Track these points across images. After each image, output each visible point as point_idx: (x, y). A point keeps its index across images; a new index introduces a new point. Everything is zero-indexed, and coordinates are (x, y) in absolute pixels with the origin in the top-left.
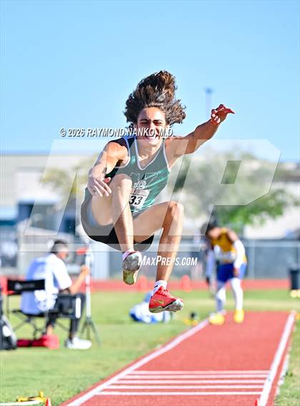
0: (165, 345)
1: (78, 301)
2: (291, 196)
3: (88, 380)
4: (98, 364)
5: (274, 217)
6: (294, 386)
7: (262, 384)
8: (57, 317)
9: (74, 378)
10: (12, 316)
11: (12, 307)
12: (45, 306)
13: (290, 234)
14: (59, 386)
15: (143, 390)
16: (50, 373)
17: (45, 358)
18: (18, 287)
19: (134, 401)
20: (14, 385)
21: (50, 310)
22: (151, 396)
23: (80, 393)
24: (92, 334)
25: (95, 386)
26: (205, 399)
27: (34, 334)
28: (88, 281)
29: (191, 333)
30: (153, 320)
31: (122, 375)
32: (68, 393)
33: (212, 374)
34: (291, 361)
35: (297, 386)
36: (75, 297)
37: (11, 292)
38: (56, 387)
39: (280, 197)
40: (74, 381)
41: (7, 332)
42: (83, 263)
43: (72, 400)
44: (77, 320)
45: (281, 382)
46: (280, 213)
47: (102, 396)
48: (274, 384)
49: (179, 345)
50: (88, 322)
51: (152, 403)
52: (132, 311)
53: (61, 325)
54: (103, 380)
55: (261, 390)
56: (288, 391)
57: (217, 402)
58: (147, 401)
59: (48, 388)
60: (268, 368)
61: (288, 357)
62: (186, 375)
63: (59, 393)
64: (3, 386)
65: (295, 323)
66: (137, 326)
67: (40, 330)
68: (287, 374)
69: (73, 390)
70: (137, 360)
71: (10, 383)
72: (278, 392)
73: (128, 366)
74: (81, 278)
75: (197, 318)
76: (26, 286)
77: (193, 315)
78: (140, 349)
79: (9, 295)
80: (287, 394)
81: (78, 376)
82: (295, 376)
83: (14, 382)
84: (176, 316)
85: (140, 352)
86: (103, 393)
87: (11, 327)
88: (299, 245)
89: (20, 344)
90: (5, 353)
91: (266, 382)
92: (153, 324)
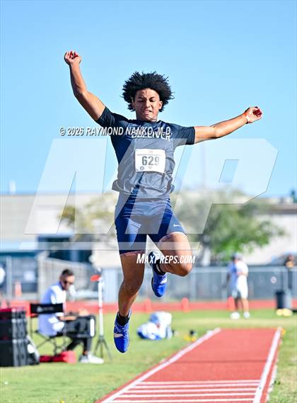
0: (168, 359)
2: (276, 227)
3: (102, 390)
4: (111, 376)
5: (261, 246)
6: (281, 393)
7: (254, 392)
9: (90, 389)
10: (34, 335)
11: (34, 328)
13: (275, 260)
14: (77, 396)
15: (151, 399)
16: (69, 385)
17: (65, 372)
18: (39, 309)
20: (38, 396)
23: (96, 402)
24: (105, 351)
25: (108, 395)
27: (55, 351)
28: (100, 303)
29: (191, 348)
30: (157, 337)
31: (132, 386)
33: (210, 383)
34: (278, 371)
35: (284, 393)
36: (89, 319)
37: (34, 315)
38: (75, 396)
39: (266, 228)
40: (90, 391)
41: (31, 349)
42: (96, 289)
44: (91, 338)
45: (270, 390)
46: (267, 242)
48: (265, 391)
50: (101, 338)
52: (139, 330)
54: (116, 390)
55: (253, 397)
56: (277, 397)
59: (68, 398)
60: (259, 378)
61: (276, 367)
62: (188, 385)
64: (29, 396)
65: (282, 338)
66: (143, 342)
67: (60, 347)
68: (275, 382)
69: (89, 399)
70: (144, 373)
71: (34, 393)
72: (268, 398)
73: (137, 378)
75: (195, 335)
76: (46, 309)
77: (192, 333)
78: (147, 362)
79: (32, 317)
80: (275, 399)
81: (93, 387)
82: (283, 384)
83: (39, 393)
84: (177, 333)
85: (147, 365)
86: (116, 401)
87: (35, 345)
88: (284, 270)
89: (43, 359)
90: (30, 368)
91: (258, 389)
92: (158, 341)
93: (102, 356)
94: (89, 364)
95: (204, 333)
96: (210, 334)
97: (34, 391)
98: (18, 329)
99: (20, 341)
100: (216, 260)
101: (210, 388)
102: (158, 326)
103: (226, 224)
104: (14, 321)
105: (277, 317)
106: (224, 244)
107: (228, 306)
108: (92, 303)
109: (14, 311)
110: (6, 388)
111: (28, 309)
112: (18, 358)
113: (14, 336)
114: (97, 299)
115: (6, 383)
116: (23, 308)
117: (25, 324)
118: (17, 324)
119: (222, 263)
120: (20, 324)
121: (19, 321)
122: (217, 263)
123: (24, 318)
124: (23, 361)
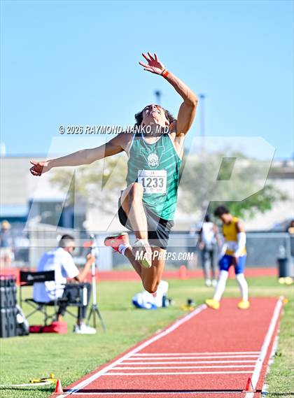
0: (164, 330)
1: (85, 290)
2: (278, 192)
3: (94, 362)
4: (104, 348)
5: (263, 212)
6: (282, 366)
7: (254, 364)
9: (82, 361)
10: (24, 304)
11: (24, 298)
12: (55, 295)
13: (277, 225)
14: (68, 368)
15: (145, 371)
16: (60, 356)
17: (55, 343)
18: (30, 278)
19: (137, 381)
20: (27, 368)
21: (59, 298)
22: (152, 376)
23: (88, 375)
24: (98, 320)
25: (101, 368)
26: (202, 378)
27: (46, 320)
28: (94, 273)
29: (187, 318)
30: (153, 306)
31: (125, 358)
32: (77, 375)
33: (208, 355)
34: (280, 343)
35: (286, 365)
36: (82, 287)
37: (23, 283)
38: (65, 369)
39: (268, 192)
40: (82, 363)
41: (20, 319)
43: (80, 381)
44: (84, 308)
45: (270, 362)
46: (269, 207)
47: (108, 376)
48: (265, 364)
49: (177, 328)
50: (94, 308)
52: (134, 299)
53: (69, 313)
54: (109, 362)
55: (253, 369)
56: (278, 370)
58: (149, 381)
59: (59, 370)
60: (260, 350)
61: (277, 338)
62: (184, 356)
63: (68, 375)
64: (17, 369)
65: (283, 308)
66: (139, 312)
67: (51, 317)
68: (276, 354)
69: (81, 372)
70: (139, 344)
71: (24, 366)
72: (268, 370)
73: (131, 349)
74: (87, 269)
75: (193, 304)
76: (37, 277)
77: (190, 302)
78: (142, 333)
79: (22, 286)
80: (276, 372)
81: (86, 359)
82: (284, 356)
83: (27, 365)
84: (173, 303)
85: (142, 336)
86: (109, 374)
87: (24, 316)
88: (286, 236)
89: (32, 330)
90: (19, 338)
91: (258, 361)
92: (153, 310)
93: (95, 327)
94: (81, 334)
97: (23, 363)
98: (7, 298)
99: (9, 311)
101: (207, 360)
102: (154, 295)
104: (2, 289)
105: (279, 284)
109: (2, 278)
111: (17, 276)
112: (7, 328)
113: (3, 305)
116: (12, 276)
117: (14, 293)
118: (5, 293)
120: (9, 293)
121: (8, 289)
123: (13, 286)
124: (12, 332)
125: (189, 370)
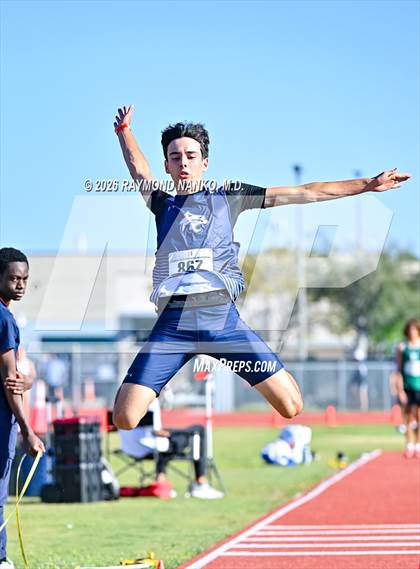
0: (305, 494)
1: (196, 439)
3: (209, 537)
4: (222, 518)
8: (171, 459)
9: (192, 536)
10: (113, 457)
11: (113, 447)
14: (173, 546)
15: (279, 550)
16: (162, 529)
17: (156, 510)
19: (269, 563)
20: (116, 545)
22: (289, 557)
23: (200, 554)
25: (219, 544)
26: (357, 561)
27: (142, 480)
28: (209, 412)
29: (338, 478)
30: (291, 462)
31: (252, 532)
32: (186, 554)
33: (365, 529)
36: (192, 434)
37: (111, 427)
38: (169, 547)
40: (193, 538)
41: (107, 478)
42: (202, 392)
43: (190, 562)
47: (228, 557)
50: (209, 464)
51: (290, 565)
52: (264, 451)
53: (175, 469)
54: (230, 537)
57: (372, 563)
58: (285, 563)
59: (160, 548)
62: (332, 530)
63: (173, 554)
64: (104, 545)
66: (270, 469)
67: (149, 475)
69: (191, 550)
70: (271, 513)
71: (113, 541)
73: (260, 520)
75: (345, 459)
77: (340, 456)
78: (275, 498)
79: (109, 431)
81: (197, 533)
83: (117, 541)
84: (318, 457)
85: (274, 503)
86: (229, 554)
87: (112, 471)
89: (124, 493)
90: (105, 505)
95: (358, 456)
96: (366, 458)
97: (111, 537)
98: (88, 448)
99: (91, 466)
100: (375, 353)
102: (292, 446)
103: (391, 300)
104: (82, 436)
106: (386, 329)
107: (392, 419)
108: (197, 412)
109: (82, 421)
110: (70, 534)
111: (103, 419)
112: (88, 490)
113: (83, 457)
114: (203, 406)
115: (70, 526)
116: (97, 417)
117: (98, 441)
118: (87, 442)
119: (384, 356)
120: (92, 440)
121: (90, 436)
122: (377, 356)
123: (97, 432)
124: (95, 495)
125: (339, 549)
